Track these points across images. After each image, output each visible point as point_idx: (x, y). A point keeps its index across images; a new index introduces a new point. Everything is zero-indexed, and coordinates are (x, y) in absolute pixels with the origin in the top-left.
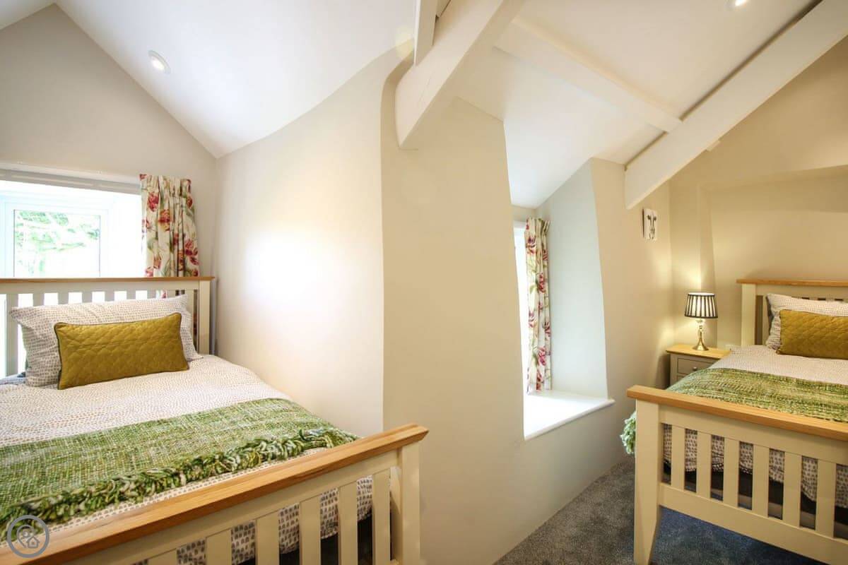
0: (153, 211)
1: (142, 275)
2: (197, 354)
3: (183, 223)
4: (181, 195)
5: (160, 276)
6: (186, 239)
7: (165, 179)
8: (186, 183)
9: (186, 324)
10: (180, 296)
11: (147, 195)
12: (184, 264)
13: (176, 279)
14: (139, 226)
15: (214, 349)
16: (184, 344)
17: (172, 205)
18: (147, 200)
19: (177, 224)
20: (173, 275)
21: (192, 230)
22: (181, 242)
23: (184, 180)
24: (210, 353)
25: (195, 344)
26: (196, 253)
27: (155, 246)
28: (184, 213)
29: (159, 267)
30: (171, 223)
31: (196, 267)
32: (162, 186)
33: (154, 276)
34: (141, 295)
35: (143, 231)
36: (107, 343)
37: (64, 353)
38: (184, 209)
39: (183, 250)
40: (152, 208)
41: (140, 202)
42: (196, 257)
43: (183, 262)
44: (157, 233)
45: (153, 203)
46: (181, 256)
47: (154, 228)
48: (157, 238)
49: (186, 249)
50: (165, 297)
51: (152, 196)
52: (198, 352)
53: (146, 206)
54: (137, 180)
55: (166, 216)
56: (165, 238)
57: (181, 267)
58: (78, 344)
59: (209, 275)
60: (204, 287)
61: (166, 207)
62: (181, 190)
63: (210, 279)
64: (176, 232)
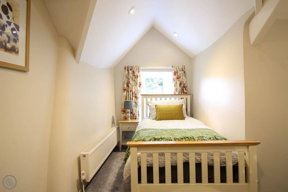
0: (175, 76)
1: (173, 93)
2: (187, 116)
3: (183, 79)
4: (182, 70)
5: (177, 94)
6: (184, 83)
7: (178, 66)
8: (183, 67)
9: (184, 107)
10: (183, 99)
11: (173, 72)
12: (183, 91)
13: (181, 94)
14: (172, 80)
15: (192, 116)
16: (184, 113)
17: (180, 74)
18: (174, 73)
19: (181, 79)
20: (180, 93)
21: (185, 80)
22: (182, 84)
23: (183, 66)
24: (191, 117)
25: (187, 114)
26: (186, 87)
27: (176, 86)
28: (183, 76)
29: (177, 91)
30: (180, 79)
31: (187, 91)
32: (177, 68)
33: (176, 94)
34: (173, 99)
35: (173, 82)
36: (165, 110)
37: (157, 112)
38: (183, 74)
39: (183, 87)
40: (175, 75)
41: (172, 73)
42: (186, 88)
43: (183, 90)
44: (176, 82)
45: (175, 73)
46: (182, 88)
47: (176, 80)
48: (176, 83)
49: (184, 86)
50: (178, 100)
51: (175, 71)
52: (188, 116)
53: (174, 75)
54: (171, 68)
55: (178, 77)
56: (178, 83)
57: (182, 91)
58: (160, 110)
59: (190, 94)
60: (189, 97)
61: (178, 74)
62: (182, 69)
63: (190, 95)
64: (181, 81)
